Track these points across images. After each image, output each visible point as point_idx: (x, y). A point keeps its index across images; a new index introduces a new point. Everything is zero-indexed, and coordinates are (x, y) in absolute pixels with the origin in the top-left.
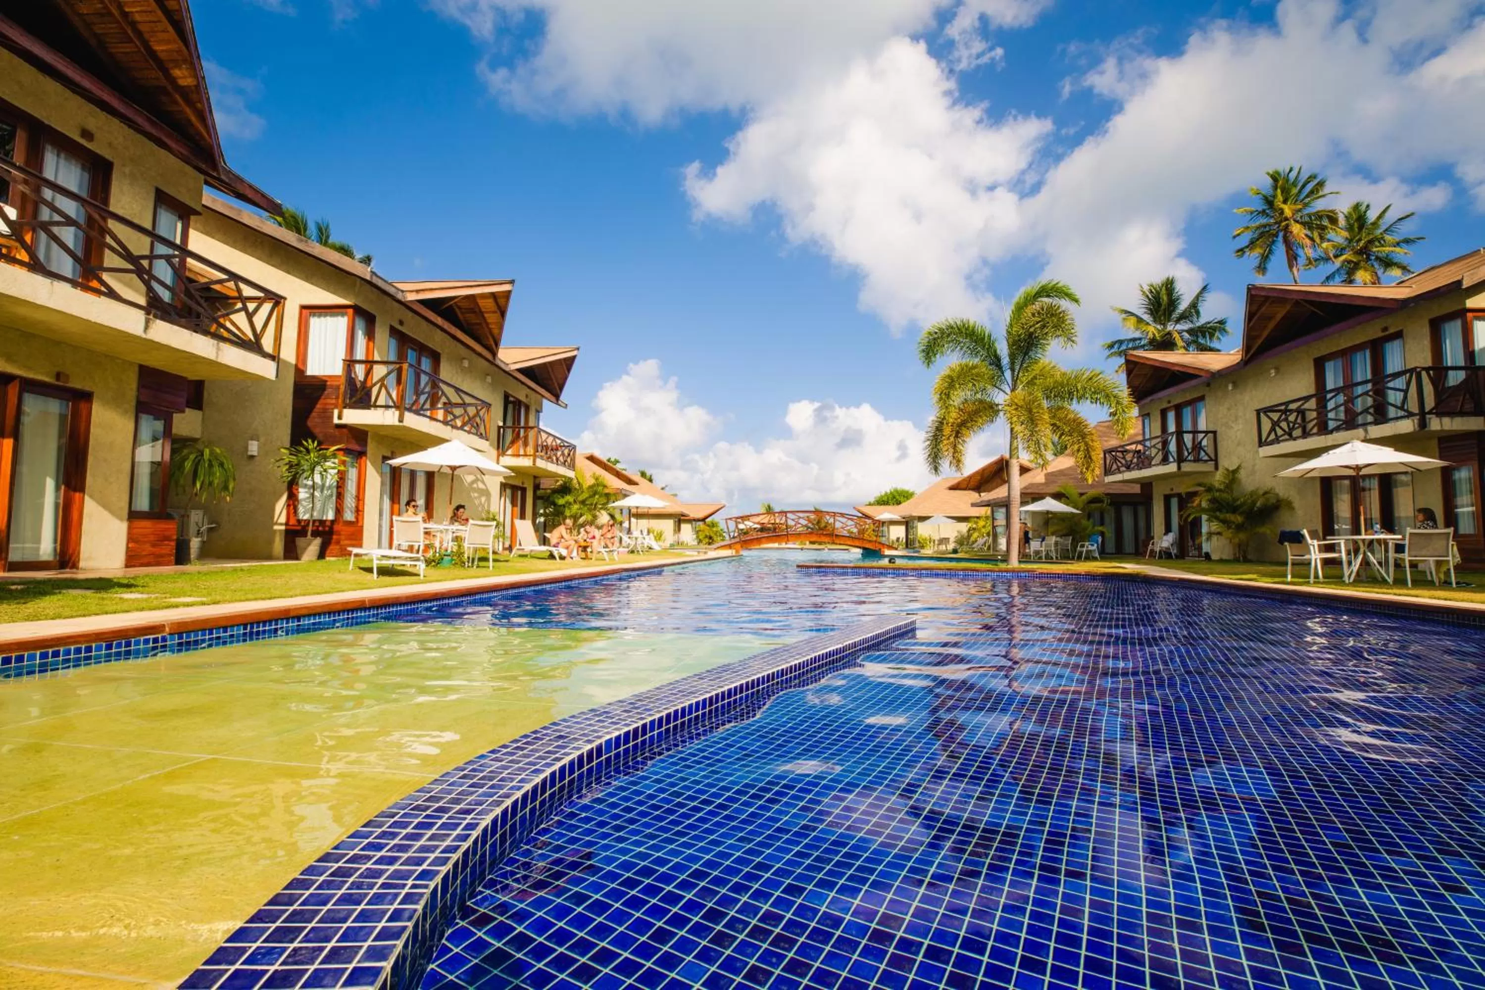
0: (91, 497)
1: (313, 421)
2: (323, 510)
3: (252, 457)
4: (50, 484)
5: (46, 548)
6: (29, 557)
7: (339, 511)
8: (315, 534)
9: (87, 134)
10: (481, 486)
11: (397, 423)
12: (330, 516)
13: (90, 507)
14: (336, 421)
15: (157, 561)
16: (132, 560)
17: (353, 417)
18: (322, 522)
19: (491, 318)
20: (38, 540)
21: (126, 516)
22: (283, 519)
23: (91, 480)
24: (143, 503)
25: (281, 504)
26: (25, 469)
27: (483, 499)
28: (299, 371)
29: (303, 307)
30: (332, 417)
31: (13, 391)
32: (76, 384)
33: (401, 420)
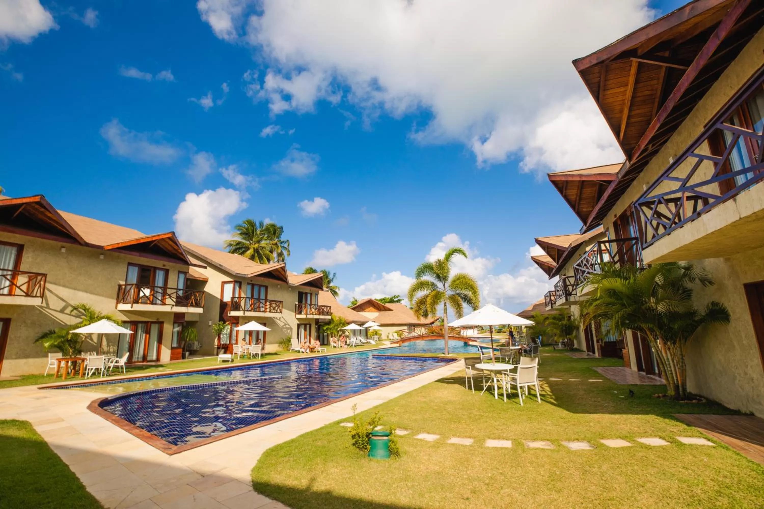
0: (164, 345)
1: (224, 315)
2: (226, 341)
3: (210, 326)
4: (156, 343)
5: (154, 358)
6: (151, 360)
7: (230, 341)
8: (222, 348)
9: (164, 265)
10: (287, 326)
11: (243, 315)
12: (228, 343)
13: (163, 347)
14: (229, 315)
15: (177, 359)
16: (172, 359)
17: (234, 313)
18: (226, 344)
19: (283, 273)
20: (153, 356)
21: (170, 348)
22: (217, 344)
23: (163, 341)
24: (175, 345)
25: (216, 340)
26: (151, 340)
27: (289, 331)
28: (221, 301)
29: (223, 282)
30: (228, 314)
31: (149, 324)
32: (161, 320)
33: (244, 314)
